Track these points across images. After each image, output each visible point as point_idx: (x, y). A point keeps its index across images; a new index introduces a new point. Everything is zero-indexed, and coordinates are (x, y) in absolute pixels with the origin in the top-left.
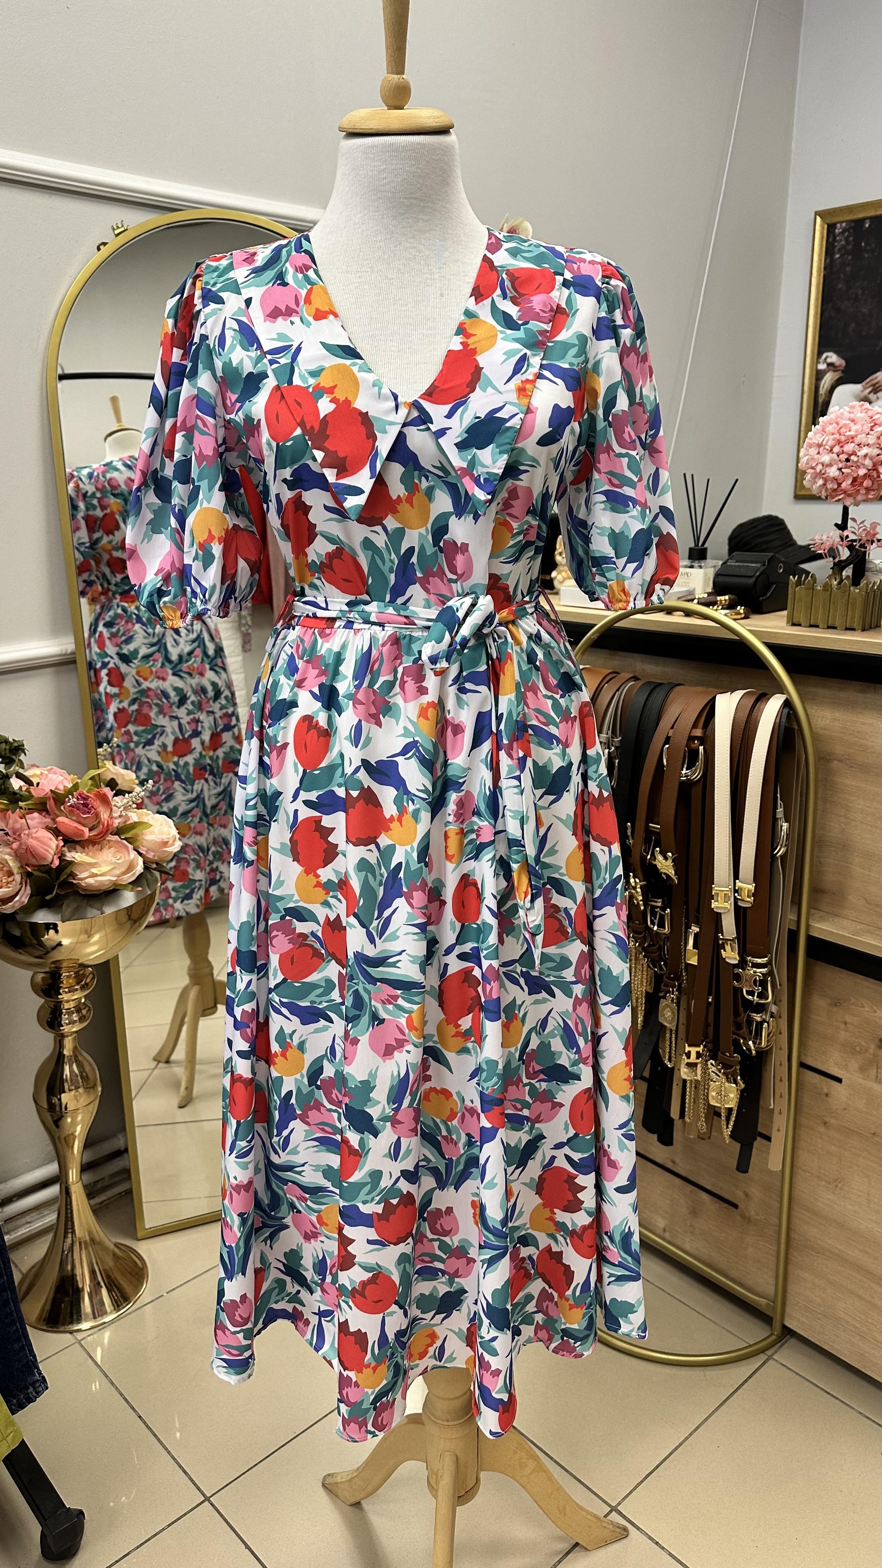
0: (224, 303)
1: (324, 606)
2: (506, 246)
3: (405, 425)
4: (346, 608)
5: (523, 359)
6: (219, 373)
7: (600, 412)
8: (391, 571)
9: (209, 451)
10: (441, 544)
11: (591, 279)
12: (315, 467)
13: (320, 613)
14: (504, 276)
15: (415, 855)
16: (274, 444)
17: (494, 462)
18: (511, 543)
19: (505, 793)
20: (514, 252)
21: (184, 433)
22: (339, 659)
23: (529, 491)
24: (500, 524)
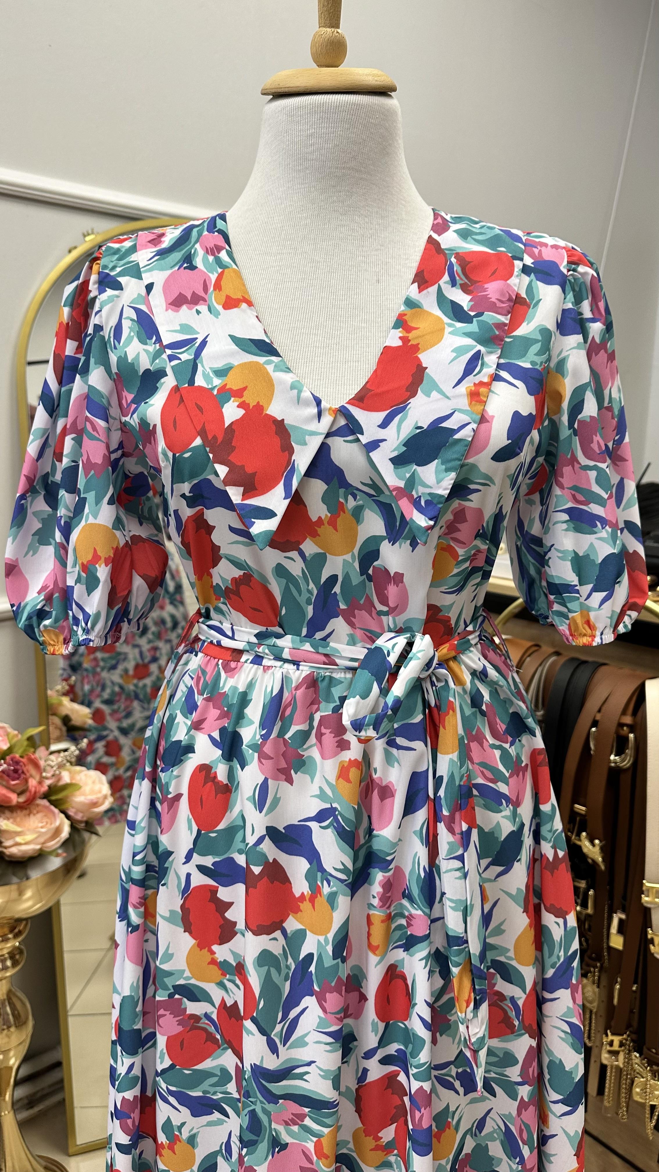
0: (122, 289)
1: (230, 634)
2: (454, 227)
3: (328, 435)
4: (255, 640)
5: (477, 357)
6: (114, 370)
7: (565, 419)
8: (308, 602)
9: (98, 458)
10: (370, 572)
11: (554, 265)
12: (218, 484)
13: (226, 642)
14: (453, 260)
15: (330, 949)
16: (170, 454)
17: (439, 481)
18: (456, 571)
19: (443, 876)
20: (464, 234)
21: (73, 435)
22: (244, 699)
23: (479, 512)
24: (443, 549)
